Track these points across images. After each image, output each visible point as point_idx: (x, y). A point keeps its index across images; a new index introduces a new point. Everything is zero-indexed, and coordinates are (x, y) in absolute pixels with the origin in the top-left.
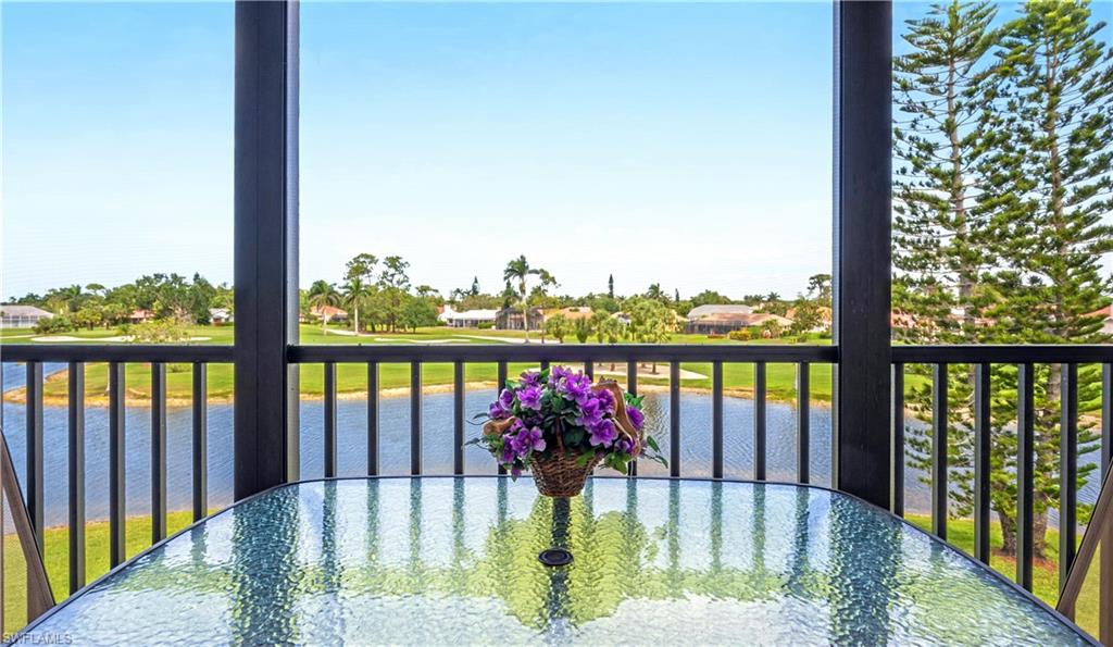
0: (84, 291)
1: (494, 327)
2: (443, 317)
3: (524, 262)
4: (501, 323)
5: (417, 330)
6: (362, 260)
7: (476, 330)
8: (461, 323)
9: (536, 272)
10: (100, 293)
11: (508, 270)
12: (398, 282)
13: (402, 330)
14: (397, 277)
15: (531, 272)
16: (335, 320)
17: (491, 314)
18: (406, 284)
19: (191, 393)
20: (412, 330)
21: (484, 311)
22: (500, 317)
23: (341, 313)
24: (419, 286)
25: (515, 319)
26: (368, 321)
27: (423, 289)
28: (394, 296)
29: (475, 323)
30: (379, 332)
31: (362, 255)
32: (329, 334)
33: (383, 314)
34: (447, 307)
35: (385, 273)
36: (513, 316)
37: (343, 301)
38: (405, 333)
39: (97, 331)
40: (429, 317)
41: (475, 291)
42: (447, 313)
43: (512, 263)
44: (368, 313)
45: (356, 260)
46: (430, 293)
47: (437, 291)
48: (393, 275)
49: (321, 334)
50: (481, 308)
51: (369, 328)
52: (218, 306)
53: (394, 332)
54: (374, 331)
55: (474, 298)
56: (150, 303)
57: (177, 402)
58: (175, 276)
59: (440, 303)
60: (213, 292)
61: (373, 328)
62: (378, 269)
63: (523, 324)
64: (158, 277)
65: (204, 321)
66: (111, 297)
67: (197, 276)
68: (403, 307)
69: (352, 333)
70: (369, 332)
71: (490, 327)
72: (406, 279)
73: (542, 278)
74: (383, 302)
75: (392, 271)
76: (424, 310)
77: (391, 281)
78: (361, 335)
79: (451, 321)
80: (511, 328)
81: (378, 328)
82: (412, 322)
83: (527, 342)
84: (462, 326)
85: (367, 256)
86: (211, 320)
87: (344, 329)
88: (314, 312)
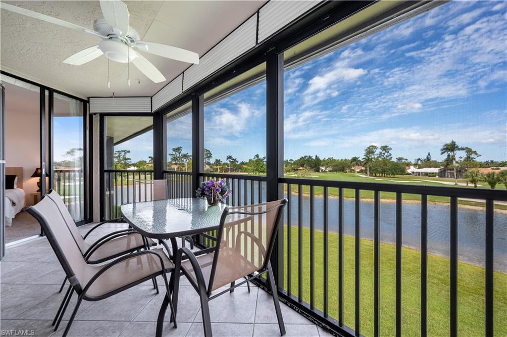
0: (288, 161)
1: (437, 176)
2: (409, 171)
3: (455, 145)
4: (442, 174)
5: (395, 176)
6: (371, 148)
7: (427, 177)
8: (419, 174)
9: (463, 149)
10: (292, 162)
11: (444, 149)
12: (386, 156)
13: (389, 176)
14: (386, 154)
15: (459, 149)
16: (361, 171)
17: (436, 170)
18: (390, 157)
19: (309, 193)
20: (393, 176)
21: (432, 168)
22: (441, 172)
23: (363, 168)
24: (398, 157)
25: (451, 173)
26: (373, 172)
27: (400, 159)
28: (386, 162)
29: (426, 174)
30: (378, 177)
31: (371, 146)
32: (358, 176)
33: (380, 169)
34: (412, 167)
35: (381, 153)
36: (449, 171)
37: (363, 164)
38: (390, 177)
39: (291, 173)
40: (401, 171)
41: (428, 159)
42: (412, 169)
43: (446, 145)
44: (374, 169)
45: (369, 148)
46: (403, 161)
47: (407, 160)
48: (384, 153)
49: (354, 176)
50: (430, 167)
51: (374, 175)
52: (323, 166)
53: (385, 176)
54: (376, 176)
55: (428, 162)
56: (304, 165)
57: (305, 195)
58: (309, 156)
59: (409, 165)
60: (320, 161)
61: (376, 175)
62: (378, 151)
63: (453, 175)
64: (306, 157)
65: (318, 170)
66: (295, 163)
67: (316, 156)
68: (389, 166)
69: (366, 176)
70: (374, 176)
71: (435, 176)
72: (390, 155)
73: (467, 152)
74: (380, 164)
75: (384, 152)
76: (399, 168)
77: (383, 156)
78: (370, 177)
79: (413, 173)
80: (448, 177)
81: (378, 175)
82: (393, 173)
83: (456, 184)
84: (419, 175)
85: (373, 146)
86: (320, 171)
87: (364, 175)
88: (353, 168)
